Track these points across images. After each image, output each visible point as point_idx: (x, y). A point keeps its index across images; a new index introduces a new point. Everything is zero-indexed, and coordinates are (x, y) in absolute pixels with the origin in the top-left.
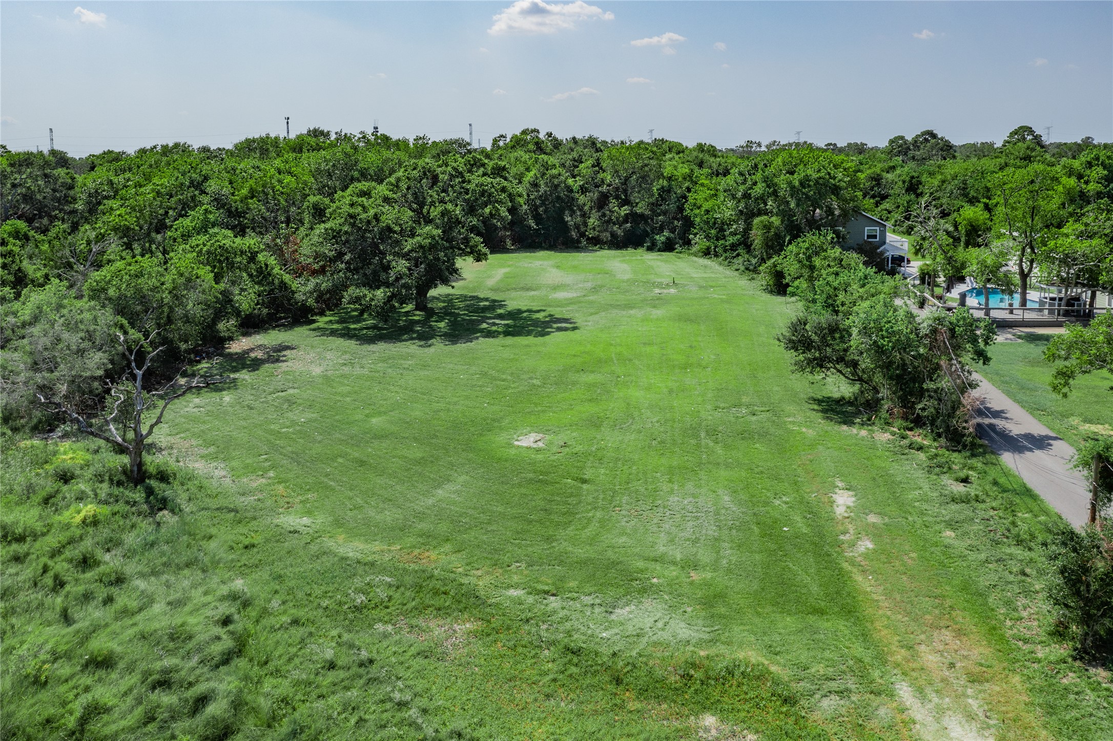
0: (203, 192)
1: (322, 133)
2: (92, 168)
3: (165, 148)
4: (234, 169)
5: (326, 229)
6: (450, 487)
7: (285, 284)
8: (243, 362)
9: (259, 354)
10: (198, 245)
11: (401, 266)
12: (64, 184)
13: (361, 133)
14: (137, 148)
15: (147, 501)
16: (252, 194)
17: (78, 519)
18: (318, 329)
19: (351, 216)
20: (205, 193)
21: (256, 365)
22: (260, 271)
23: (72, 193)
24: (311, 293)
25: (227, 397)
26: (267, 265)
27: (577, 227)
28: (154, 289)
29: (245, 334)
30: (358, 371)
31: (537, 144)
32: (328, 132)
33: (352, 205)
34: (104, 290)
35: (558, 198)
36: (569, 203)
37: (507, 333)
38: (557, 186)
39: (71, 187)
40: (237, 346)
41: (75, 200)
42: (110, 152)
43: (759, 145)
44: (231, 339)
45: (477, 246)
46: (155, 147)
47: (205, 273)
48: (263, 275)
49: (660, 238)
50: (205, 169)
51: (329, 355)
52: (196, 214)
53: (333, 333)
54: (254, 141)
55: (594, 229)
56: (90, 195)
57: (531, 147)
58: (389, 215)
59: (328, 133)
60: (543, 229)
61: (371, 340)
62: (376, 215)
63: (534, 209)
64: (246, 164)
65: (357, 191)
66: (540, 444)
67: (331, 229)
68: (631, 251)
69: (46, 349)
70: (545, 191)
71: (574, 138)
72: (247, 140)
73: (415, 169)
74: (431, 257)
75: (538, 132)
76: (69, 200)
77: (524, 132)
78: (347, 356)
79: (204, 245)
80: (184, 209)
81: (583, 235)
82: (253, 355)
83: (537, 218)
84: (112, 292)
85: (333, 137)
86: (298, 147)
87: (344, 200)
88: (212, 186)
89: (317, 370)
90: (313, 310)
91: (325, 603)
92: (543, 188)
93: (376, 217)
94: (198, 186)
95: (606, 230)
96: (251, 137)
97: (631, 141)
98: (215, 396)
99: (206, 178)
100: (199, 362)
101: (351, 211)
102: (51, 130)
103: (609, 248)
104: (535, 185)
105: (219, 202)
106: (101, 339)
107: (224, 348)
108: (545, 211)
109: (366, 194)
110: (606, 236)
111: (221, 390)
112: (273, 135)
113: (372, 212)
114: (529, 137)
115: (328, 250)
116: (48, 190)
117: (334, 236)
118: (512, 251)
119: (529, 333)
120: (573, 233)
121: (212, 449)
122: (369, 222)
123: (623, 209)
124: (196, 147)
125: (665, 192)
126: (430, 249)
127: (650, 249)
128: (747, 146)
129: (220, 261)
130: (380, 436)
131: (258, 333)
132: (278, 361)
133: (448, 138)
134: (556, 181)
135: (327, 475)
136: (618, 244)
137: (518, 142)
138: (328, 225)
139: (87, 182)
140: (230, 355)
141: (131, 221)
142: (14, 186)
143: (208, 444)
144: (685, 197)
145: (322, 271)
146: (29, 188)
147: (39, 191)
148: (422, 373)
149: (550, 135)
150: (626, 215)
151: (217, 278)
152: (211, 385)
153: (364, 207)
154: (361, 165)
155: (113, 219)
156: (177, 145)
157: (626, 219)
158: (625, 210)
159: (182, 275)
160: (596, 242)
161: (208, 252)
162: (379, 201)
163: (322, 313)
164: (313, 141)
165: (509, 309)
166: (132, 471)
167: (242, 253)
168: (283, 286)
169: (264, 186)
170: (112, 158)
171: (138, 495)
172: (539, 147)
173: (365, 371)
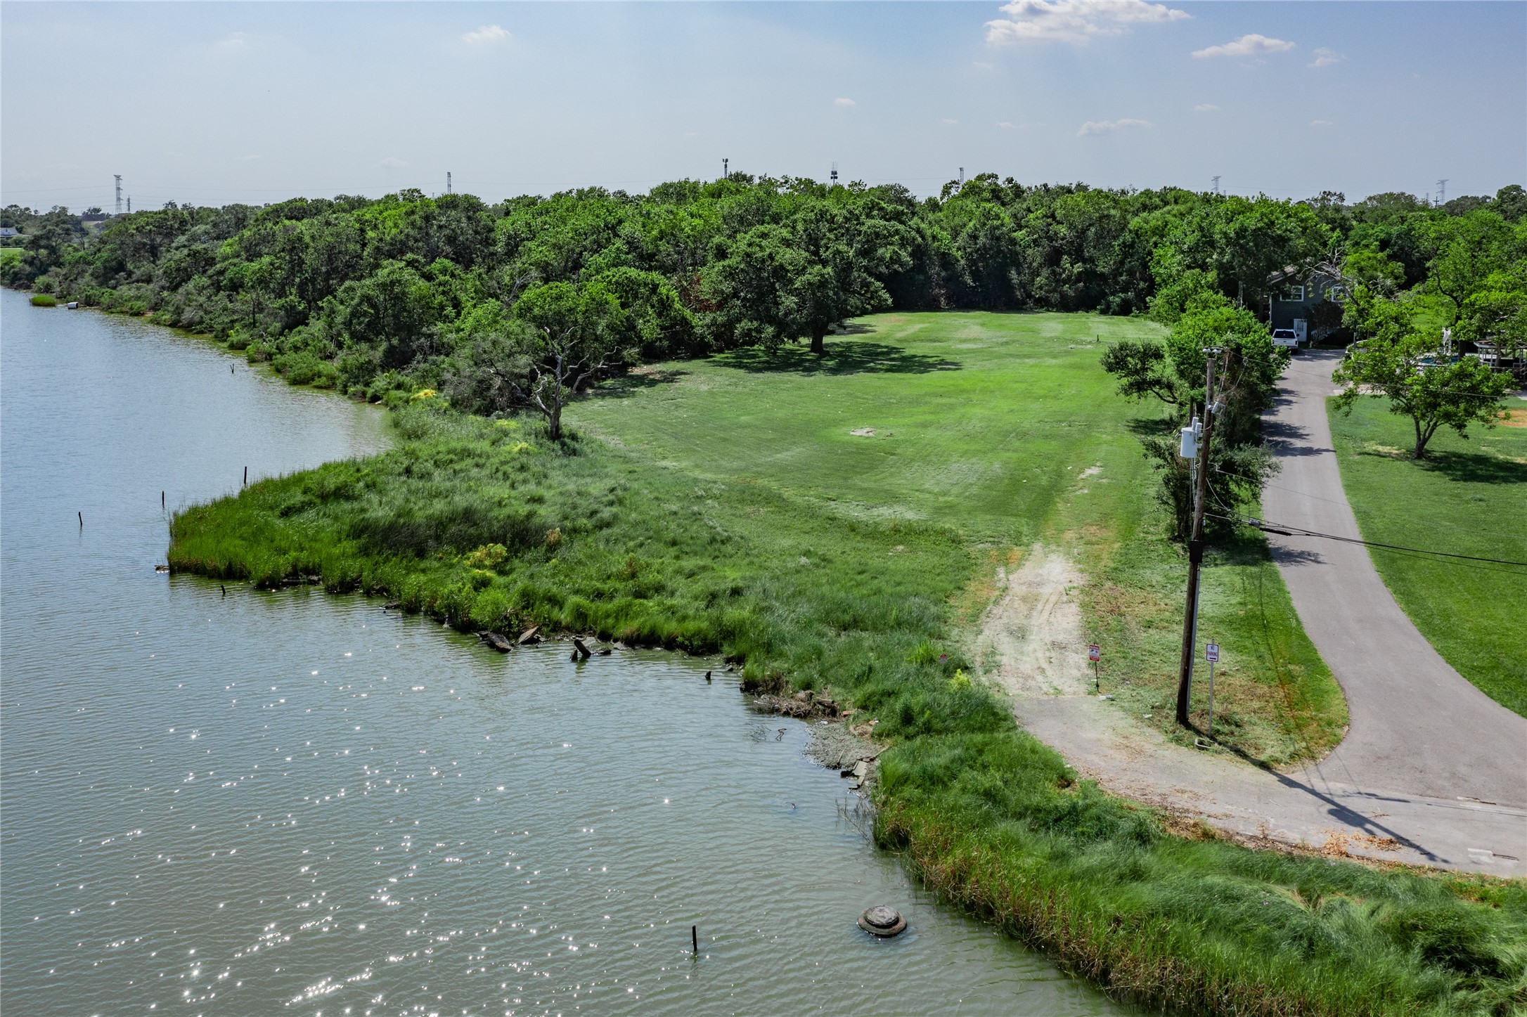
0: (616, 235)
1: (744, 177)
2: (507, 213)
3: (581, 193)
4: (648, 213)
5: (724, 267)
6: (789, 453)
7: (686, 319)
8: (641, 380)
9: (658, 377)
10: (608, 276)
11: (790, 301)
12: (486, 226)
13: (784, 177)
14: (553, 193)
15: (562, 449)
16: (662, 235)
17: (516, 449)
18: (714, 361)
19: (748, 255)
20: (618, 236)
21: (653, 383)
22: (661, 301)
23: (492, 235)
24: (709, 327)
25: (626, 402)
26: (668, 298)
27: (1022, 285)
28: (570, 310)
29: (646, 363)
30: (740, 389)
31: (993, 191)
32: (752, 176)
33: (750, 245)
34: (530, 309)
35: (999, 251)
36: (1014, 259)
37: (887, 371)
38: (998, 239)
39: (491, 230)
40: (637, 371)
41: (494, 243)
42: (525, 197)
43: (1341, 197)
44: (634, 365)
45: (877, 292)
46: (571, 192)
47: (613, 300)
48: (664, 306)
49: (1115, 300)
50: (621, 213)
51: (718, 379)
52: (609, 252)
53: (727, 365)
54: (671, 185)
55: (1041, 288)
56: (510, 237)
57: (986, 195)
58: (787, 256)
59: (751, 178)
60: (981, 286)
61: (759, 370)
62: (771, 254)
63: (972, 262)
64: (661, 209)
65: (758, 233)
66: (871, 434)
67: (729, 266)
68: (1080, 313)
69: (485, 352)
70: (984, 244)
71: (1045, 185)
72: (665, 185)
73: (812, 211)
74: (819, 294)
75: (996, 177)
76: (488, 242)
77: (980, 178)
78: (733, 380)
79: (614, 276)
80: (598, 247)
81: (1029, 296)
82: (651, 377)
83: (975, 275)
84: (536, 311)
85: (757, 181)
86: (716, 192)
87: (743, 240)
88: (625, 229)
89: (704, 388)
90: (711, 346)
91: (679, 494)
92: (982, 240)
93: (771, 257)
94: (613, 229)
95: (1054, 290)
96: (668, 182)
97: (1134, 190)
98: (617, 401)
99: (620, 222)
100: (604, 380)
101: (749, 250)
102: (449, 173)
103: (1058, 311)
104: (974, 237)
105: (632, 245)
106: (527, 346)
107: (627, 372)
108: (986, 266)
109: (764, 236)
110: (1055, 297)
111: (621, 397)
112: (692, 180)
113: (768, 251)
114: (986, 184)
115: (727, 287)
116: (470, 232)
117: (730, 274)
118: (944, 310)
119: (910, 371)
120: (1018, 293)
121: (611, 430)
122: (763, 261)
123: (1076, 266)
124: (611, 191)
125: (1128, 249)
126: (819, 287)
127: (1103, 312)
128: (1323, 198)
129: (626, 291)
130: (743, 427)
131: (659, 362)
132: (672, 381)
133: (883, 184)
134: (998, 233)
135: (697, 445)
136: (1066, 306)
137: (972, 190)
138: (726, 262)
139: (504, 226)
140: (632, 377)
141: (551, 256)
142: (440, 227)
143: (608, 427)
144: (1150, 253)
145: (720, 306)
146: (453, 230)
147: (462, 234)
148: (795, 393)
149: (1010, 181)
150: (1079, 273)
151: (623, 306)
152: (613, 393)
153: (760, 246)
154: (774, 210)
155: (535, 256)
156: (592, 190)
157: (1079, 277)
158: (1078, 268)
159: (594, 300)
160: (1043, 304)
161: (617, 282)
162: (776, 242)
163: (720, 351)
164: (732, 186)
165: (904, 355)
166: (552, 431)
167: (646, 285)
168: (684, 322)
169: (673, 228)
170: (529, 203)
171: (557, 446)
172: (996, 194)
173: (747, 390)
